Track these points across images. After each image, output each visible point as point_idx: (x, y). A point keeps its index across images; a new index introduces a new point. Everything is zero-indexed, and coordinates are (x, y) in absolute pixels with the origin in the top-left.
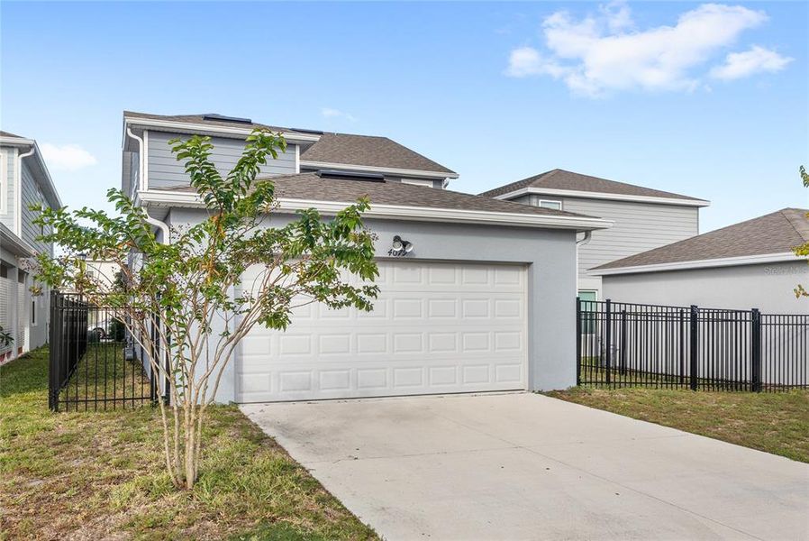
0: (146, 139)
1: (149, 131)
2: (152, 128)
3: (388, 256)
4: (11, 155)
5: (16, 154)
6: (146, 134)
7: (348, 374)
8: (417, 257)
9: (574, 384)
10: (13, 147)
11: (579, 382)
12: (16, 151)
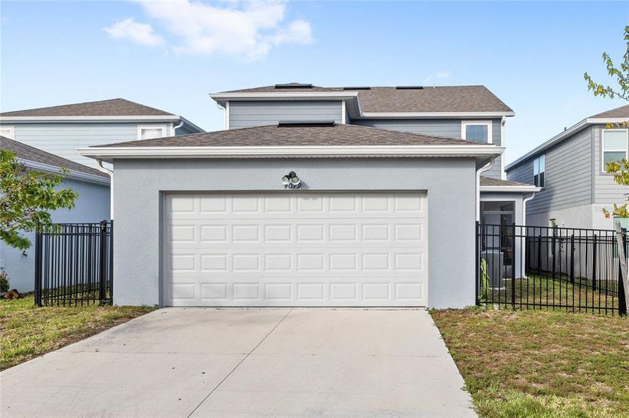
0: (228, 107)
1: (230, 101)
2: (231, 100)
3: (284, 189)
4: (168, 128)
5: (171, 127)
6: (228, 104)
7: (258, 287)
8: (310, 189)
9: (473, 304)
10: (169, 122)
11: (478, 303)
12: (172, 125)
